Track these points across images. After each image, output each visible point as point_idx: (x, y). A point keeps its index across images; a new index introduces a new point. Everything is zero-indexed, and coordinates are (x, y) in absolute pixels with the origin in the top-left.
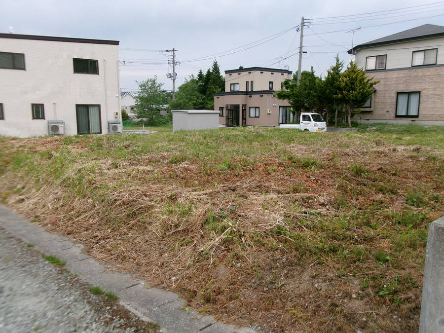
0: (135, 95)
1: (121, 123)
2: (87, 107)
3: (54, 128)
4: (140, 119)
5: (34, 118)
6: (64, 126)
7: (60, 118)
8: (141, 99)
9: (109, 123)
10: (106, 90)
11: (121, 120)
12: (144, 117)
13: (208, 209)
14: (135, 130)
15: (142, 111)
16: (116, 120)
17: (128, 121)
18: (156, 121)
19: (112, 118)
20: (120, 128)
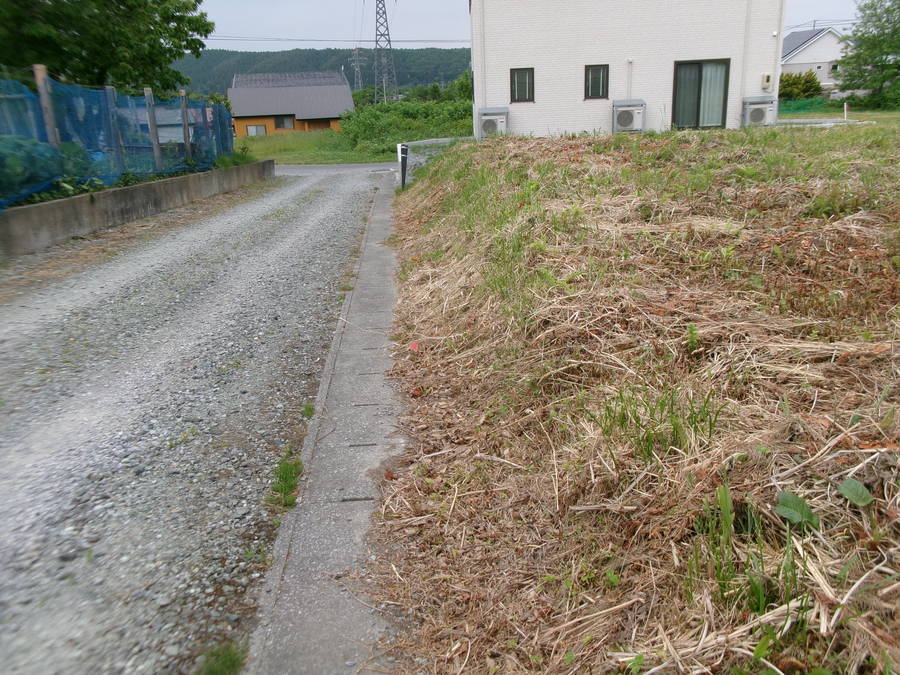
0: (845, 33)
1: (776, 103)
2: (698, 65)
3: (624, 118)
4: (848, 93)
5: (587, 97)
6: (644, 113)
7: (637, 95)
8: (861, 41)
9: (744, 104)
10: (747, 22)
11: (775, 94)
12: (858, 88)
13: (745, 459)
14: (816, 120)
15: (856, 72)
16: (765, 95)
17: (818, 98)
18: (888, 95)
19: (754, 91)
20: (771, 115)
